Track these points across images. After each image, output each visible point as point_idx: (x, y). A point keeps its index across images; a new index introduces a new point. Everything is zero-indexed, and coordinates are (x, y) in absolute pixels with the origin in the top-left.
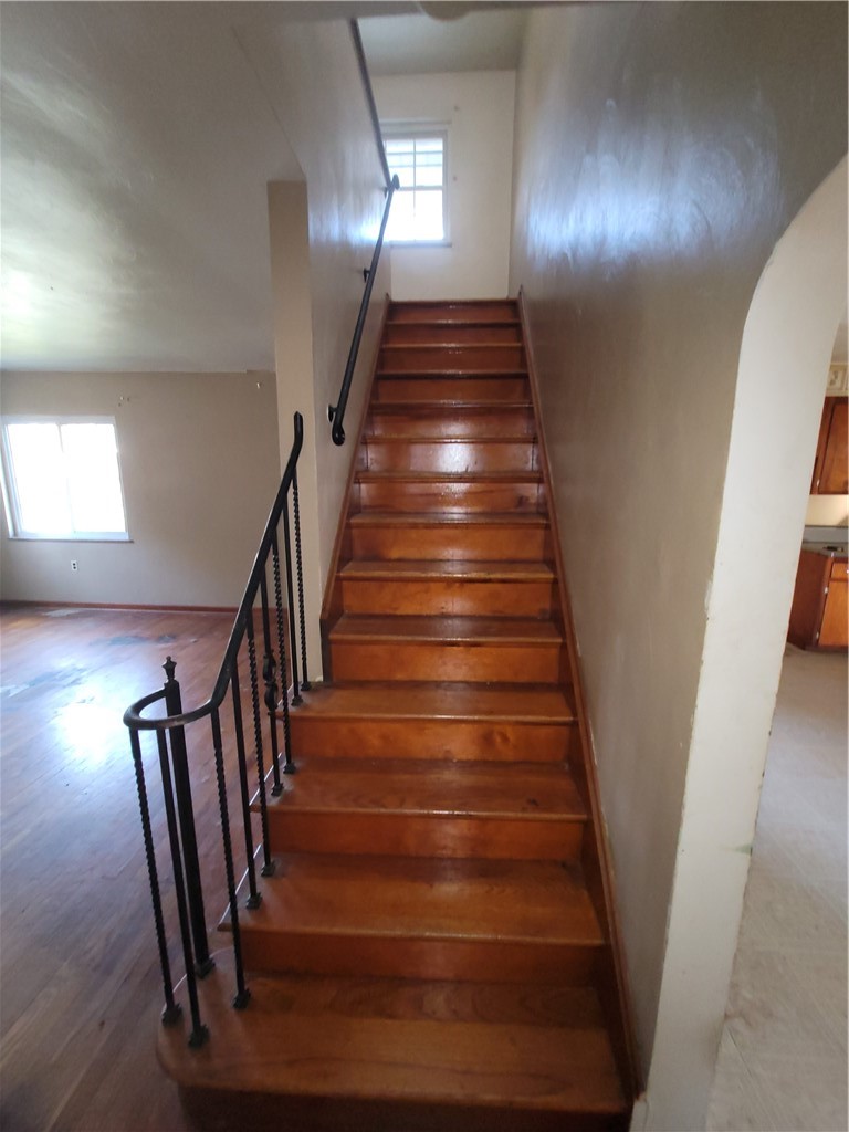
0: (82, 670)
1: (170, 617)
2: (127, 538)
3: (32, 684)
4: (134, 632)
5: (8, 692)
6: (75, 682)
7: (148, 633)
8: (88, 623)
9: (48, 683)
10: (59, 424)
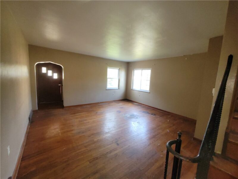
0: (138, 116)
1: (154, 110)
2: (149, 92)
3: (131, 116)
4: (147, 111)
5: (127, 116)
6: (137, 118)
7: (149, 112)
8: (139, 107)
9: (132, 116)
10: (142, 70)
